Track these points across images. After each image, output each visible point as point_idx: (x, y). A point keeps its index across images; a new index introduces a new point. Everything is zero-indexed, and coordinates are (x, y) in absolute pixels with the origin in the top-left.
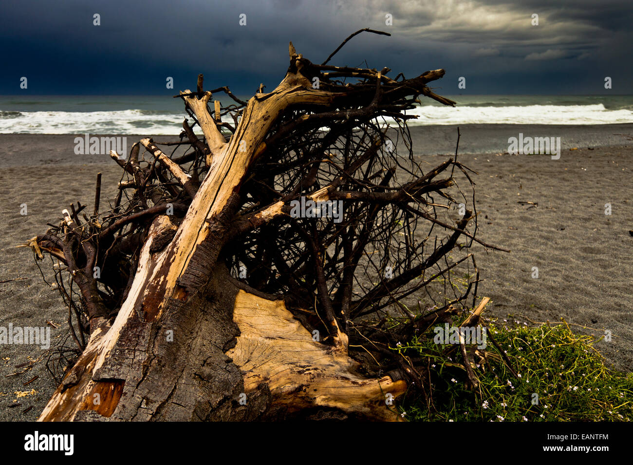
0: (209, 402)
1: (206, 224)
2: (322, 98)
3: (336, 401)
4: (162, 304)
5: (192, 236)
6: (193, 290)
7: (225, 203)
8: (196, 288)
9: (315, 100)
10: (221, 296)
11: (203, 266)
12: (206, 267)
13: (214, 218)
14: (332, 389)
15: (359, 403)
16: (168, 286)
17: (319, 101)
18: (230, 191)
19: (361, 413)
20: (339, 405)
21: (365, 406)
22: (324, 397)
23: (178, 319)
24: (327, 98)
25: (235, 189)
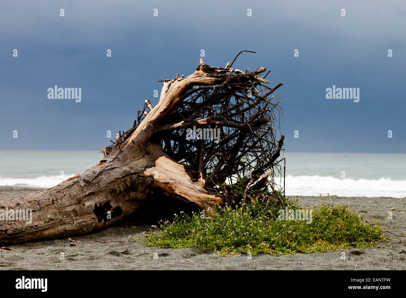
0: (130, 171)
1: (147, 124)
2: (208, 80)
3: (185, 195)
4: (126, 146)
5: (142, 127)
6: (137, 143)
7: (156, 117)
8: (138, 143)
9: (204, 81)
10: (153, 154)
11: (142, 137)
12: (144, 137)
13: (150, 122)
14: (184, 190)
15: (196, 199)
16: (129, 141)
17: (206, 82)
18: (159, 113)
19: (197, 204)
20: (186, 197)
21: (199, 201)
22: (179, 191)
23: (129, 150)
24: (211, 80)
25: (161, 113)
